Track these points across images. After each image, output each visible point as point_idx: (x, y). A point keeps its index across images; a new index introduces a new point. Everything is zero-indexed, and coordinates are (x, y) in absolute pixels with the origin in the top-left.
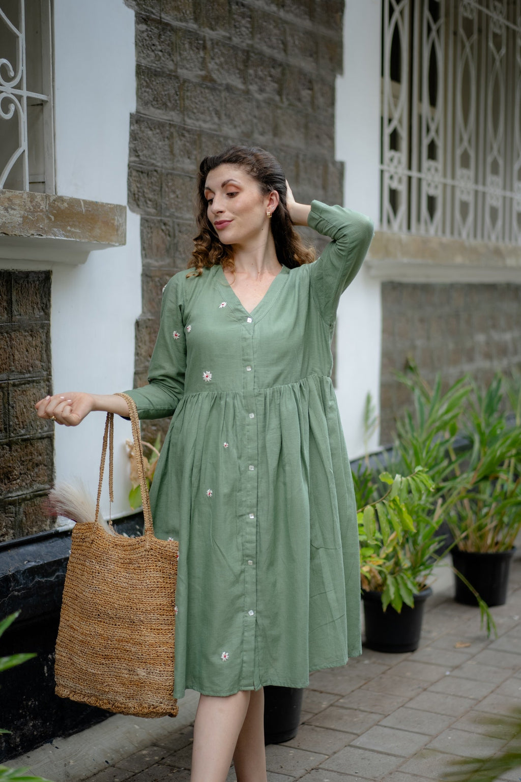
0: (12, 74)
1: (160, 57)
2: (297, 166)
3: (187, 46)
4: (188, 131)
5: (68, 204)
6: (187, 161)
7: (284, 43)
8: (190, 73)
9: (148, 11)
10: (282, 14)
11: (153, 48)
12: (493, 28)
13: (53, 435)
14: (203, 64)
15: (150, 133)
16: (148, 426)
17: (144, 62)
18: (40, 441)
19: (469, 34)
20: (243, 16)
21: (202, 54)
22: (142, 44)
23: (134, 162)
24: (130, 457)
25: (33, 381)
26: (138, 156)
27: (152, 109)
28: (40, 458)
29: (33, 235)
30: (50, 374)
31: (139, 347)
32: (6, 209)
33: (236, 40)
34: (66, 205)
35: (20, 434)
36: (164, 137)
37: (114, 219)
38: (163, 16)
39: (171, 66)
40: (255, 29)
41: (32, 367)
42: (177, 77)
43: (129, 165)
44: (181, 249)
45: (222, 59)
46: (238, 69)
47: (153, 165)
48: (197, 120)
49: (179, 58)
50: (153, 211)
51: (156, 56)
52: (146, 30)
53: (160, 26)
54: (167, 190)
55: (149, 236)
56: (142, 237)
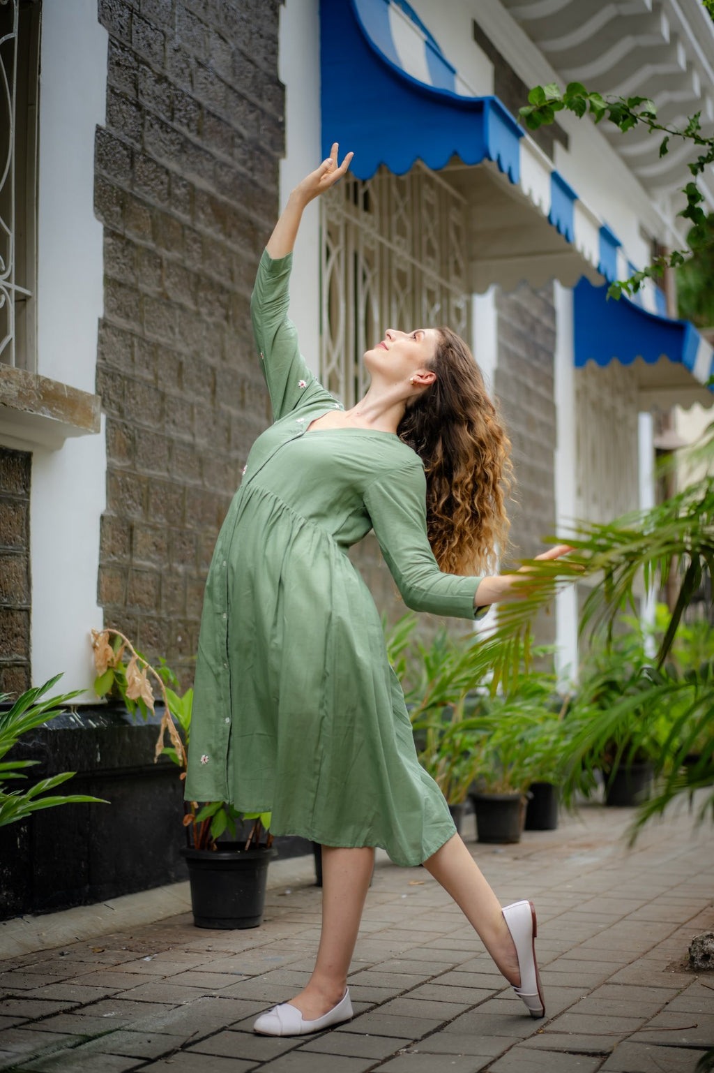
0: (3, 268)
1: (123, 270)
2: (243, 391)
3: (146, 263)
4: (148, 343)
5: (54, 386)
6: (146, 371)
7: (231, 271)
8: (149, 288)
9: (114, 227)
10: (229, 243)
11: (118, 260)
12: (427, 284)
13: (31, 608)
14: (160, 282)
15: (114, 339)
16: (109, 621)
17: (110, 273)
18: (19, 612)
19: (403, 286)
20: (195, 241)
21: (159, 272)
22: (109, 256)
23: (101, 364)
24: (95, 647)
25: (15, 554)
26: (104, 359)
27: (116, 316)
28: (19, 629)
29: (25, 409)
30: (28, 550)
31: (103, 541)
32: (6, 382)
33: (188, 263)
34: (52, 387)
35: (3, 602)
36: (126, 345)
37: (91, 408)
38: (127, 232)
39: (132, 279)
40: (206, 255)
41: (14, 540)
42: (137, 290)
43: (97, 366)
44: (140, 454)
45: (177, 279)
46: (190, 290)
47: (117, 369)
48: (155, 333)
49: (139, 274)
50: (116, 413)
51: (120, 268)
52: (112, 244)
53: (124, 242)
54: (128, 395)
55: (113, 436)
56: (107, 436)
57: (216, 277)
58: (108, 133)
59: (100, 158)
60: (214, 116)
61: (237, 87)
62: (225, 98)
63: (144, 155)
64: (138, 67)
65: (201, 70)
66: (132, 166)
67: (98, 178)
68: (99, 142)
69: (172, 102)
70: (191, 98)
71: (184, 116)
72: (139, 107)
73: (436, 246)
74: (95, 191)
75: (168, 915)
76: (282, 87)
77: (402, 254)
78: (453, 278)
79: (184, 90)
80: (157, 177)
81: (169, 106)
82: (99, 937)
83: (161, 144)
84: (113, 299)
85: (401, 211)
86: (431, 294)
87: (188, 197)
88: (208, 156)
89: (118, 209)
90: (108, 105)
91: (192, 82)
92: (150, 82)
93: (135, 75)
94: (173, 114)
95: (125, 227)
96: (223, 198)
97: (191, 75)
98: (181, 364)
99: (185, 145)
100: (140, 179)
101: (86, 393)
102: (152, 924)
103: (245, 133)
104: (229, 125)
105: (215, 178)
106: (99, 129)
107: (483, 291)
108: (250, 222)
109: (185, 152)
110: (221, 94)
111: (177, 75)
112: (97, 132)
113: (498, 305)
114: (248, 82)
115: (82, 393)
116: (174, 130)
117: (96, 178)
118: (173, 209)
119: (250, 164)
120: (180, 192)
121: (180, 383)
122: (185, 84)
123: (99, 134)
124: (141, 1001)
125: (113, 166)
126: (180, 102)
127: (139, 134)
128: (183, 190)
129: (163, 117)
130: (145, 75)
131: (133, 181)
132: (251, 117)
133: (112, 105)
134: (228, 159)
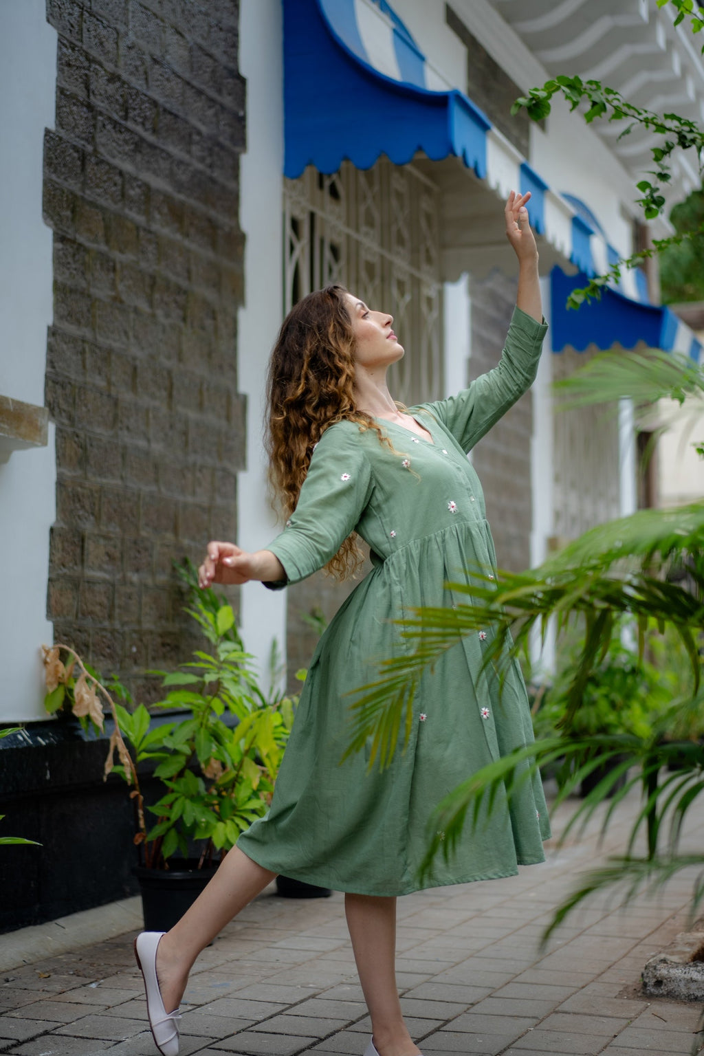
1: (74, 276)
2: (201, 392)
3: (98, 267)
4: (100, 348)
6: (98, 378)
7: (189, 271)
8: (102, 292)
9: (65, 231)
10: (186, 243)
11: (69, 266)
14: (113, 286)
15: (65, 347)
16: (59, 635)
17: (60, 279)
20: (150, 242)
21: (112, 275)
22: (59, 262)
23: (51, 372)
26: (53, 367)
27: (66, 324)
31: (53, 554)
33: (143, 265)
36: (77, 352)
37: (38, 420)
38: (78, 236)
39: (84, 284)
40: (162, 256)
42: (89, 296)
43: (46, 375)
44: (92, 462)
45: (131, 282)
46: (145, 292)
47: (67, 377)
48: (108, 338)
49: (91, 278)
50: (66, 421)
51: (71, 273)
52: (63, 249)
53: (75, 246)
54: (80, 403)
55: (63, 445)
56: (57, 446)
57: (173, 278)
58: (58, 136)
59: (49, 162)
60: (171, 113)
61: (195, 83)
62: (183, 94)
63: (96, 157)
64: (90, 66)
65: (157, 67)
66: (83, 169)
67: (46, 182)
68: (48, 145)
69: (126, 102)
70: (146, 95)
71: (139, 115)
72: (90, 107)
73: (406, 234)
74: (44, 196)
75: (121, 932)
76: (243, 81)
77: (370, 245)
78: (425, 267)
79: (139, 88)
80: (110, 179)
81: (123, 105)
82: (48, 959)
83: (114, 144)
84: (63, 305)
85: (369, 201)
86: (400, 284)
87: (143, 198)
88: (164, 155)
89: (68, 213)
90: (58, 107)
91: (146, 79)
92: (103, 81)
93: (86, 75)
94: (127, 113)
95: (76, 231)
96: (181, 197)
97: (146, 73)
98: (135, 369)
99: (139, 145)
100: (92, 182)
101: (32, 405)
102: (104, 942)
103: (204, 129)
104: (186, 122)
105: (171, 176)
106: (47, 132)
107: (455, 279)
108: (210, 220)
109: (140, 152)
110: (178, 91)
111: (132, 73)
112: (46, 135)
113: (472, 292)
114: (207, 76)
115: (28, 406)
116: (128, 130)
117: (45, 183)
118: (127, 211)
119: (208, 161)
120: (133, 192)
121: (134, 388)
122: (140, 82)
123: (48, 138)
124: (81, 1037)
125: (63, 170)
126: (134, 100)
127: (90, 135)
128: (138, 190)
129: (116, 117)
130: (97, 74)
131: (84, 184)
132: (210, 112)
133: (62, 107)
134: (186, 157)
